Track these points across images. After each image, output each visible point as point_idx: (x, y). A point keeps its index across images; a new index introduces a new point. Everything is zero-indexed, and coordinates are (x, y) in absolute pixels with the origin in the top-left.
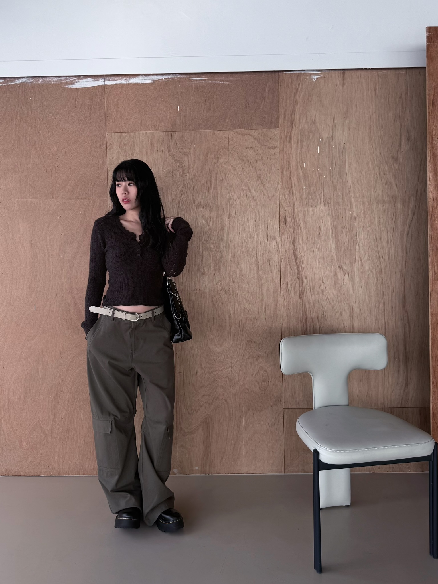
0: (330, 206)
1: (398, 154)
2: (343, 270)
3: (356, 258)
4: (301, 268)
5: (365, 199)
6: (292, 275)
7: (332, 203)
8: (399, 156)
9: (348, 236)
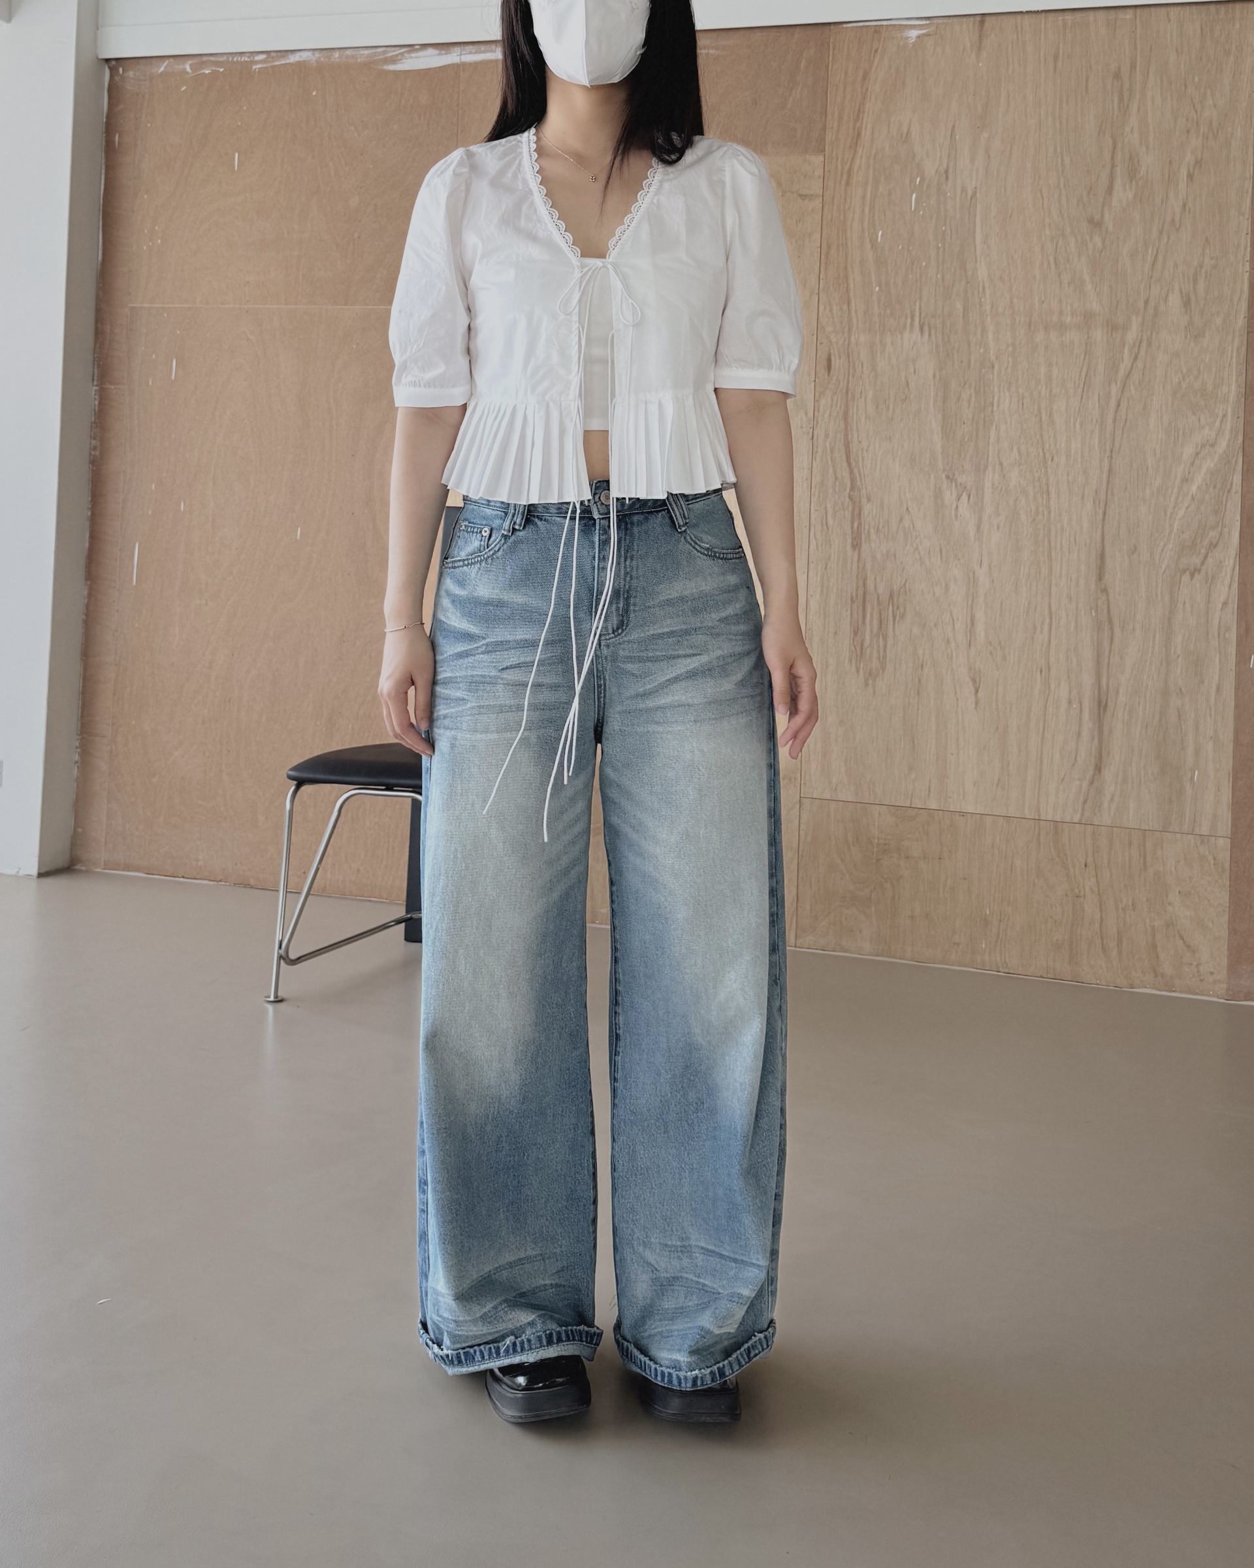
0: (933, 332)
1: (1103, 211)
2: (956, 486)
3: (990, 459)
4: (860, 475)
5: (1018, 319)
6: (837, 491)
7: (938, 325)
8: (1107, 215)
9: (972, 405)
